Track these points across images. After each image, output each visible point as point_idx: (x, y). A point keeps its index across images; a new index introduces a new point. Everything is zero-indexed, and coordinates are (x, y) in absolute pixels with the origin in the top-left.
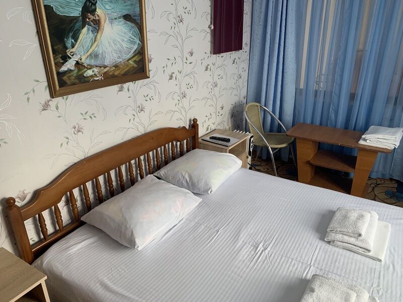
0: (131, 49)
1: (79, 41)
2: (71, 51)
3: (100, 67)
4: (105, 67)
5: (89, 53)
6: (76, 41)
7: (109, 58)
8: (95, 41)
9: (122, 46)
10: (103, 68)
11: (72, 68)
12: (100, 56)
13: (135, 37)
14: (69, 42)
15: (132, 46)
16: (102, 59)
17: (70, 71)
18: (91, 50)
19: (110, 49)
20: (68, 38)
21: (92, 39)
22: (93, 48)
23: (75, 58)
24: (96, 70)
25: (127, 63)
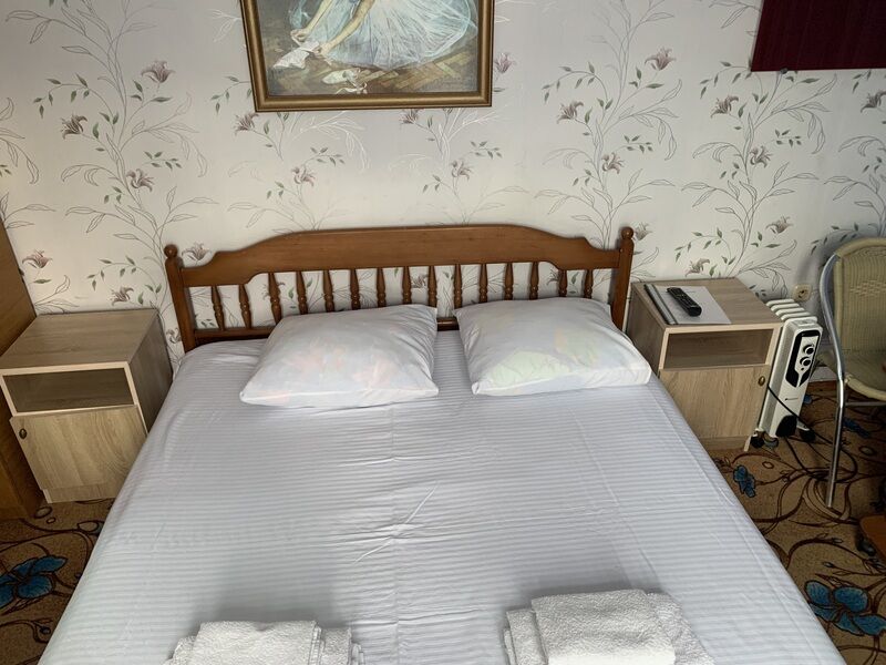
0: (446, 37)
1: (318, 15)
2: (300, 32)
3: (363, 69)
4: (374, 69)
5: (339, 39)
6: (312, 16)
7: (385, 52)
8: (355, 16)
9: (421, 30)
10: (367, 72)
11: (300, 65)
12: (364, 48)
13: (460, 11)
14: (298, 16)
15: (450, 30)
16: (368, 53)
17: (293, 69)
18: (344, 34)
19: (389, 36)
20: (295, 10)
21: (348, 13)
22: (350, 29)
23: (309, 47)
24: (352, 74)
25: (432, 66)
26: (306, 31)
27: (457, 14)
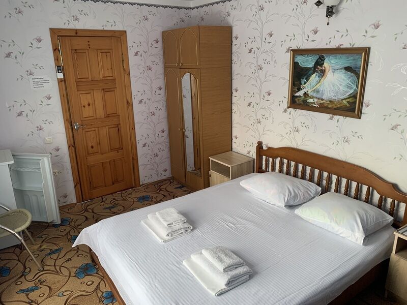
0: (347, 92)
1: (309, 81)
2: (303, 86)
4: (322, 100)
5: (314, 89)
6: (307, 81)
7: (327, 95)
8: (319, 82)
9: (339, 89)
10: (320, 100)
11: (302, 95)
12: (320, 92)
13: (353, 83)
14: (304, 81)
15: (348, 90)
16: (321, 94)
17: (300, 96)
18: (315, 87)
19: (329, 89)
20: (303, 79)
21: (317, 81)
22: (317, 86)
23: (305, 90)
24: (316, 100)
25: (340, 101)
26: (305, 86)
27: (351, 84)
